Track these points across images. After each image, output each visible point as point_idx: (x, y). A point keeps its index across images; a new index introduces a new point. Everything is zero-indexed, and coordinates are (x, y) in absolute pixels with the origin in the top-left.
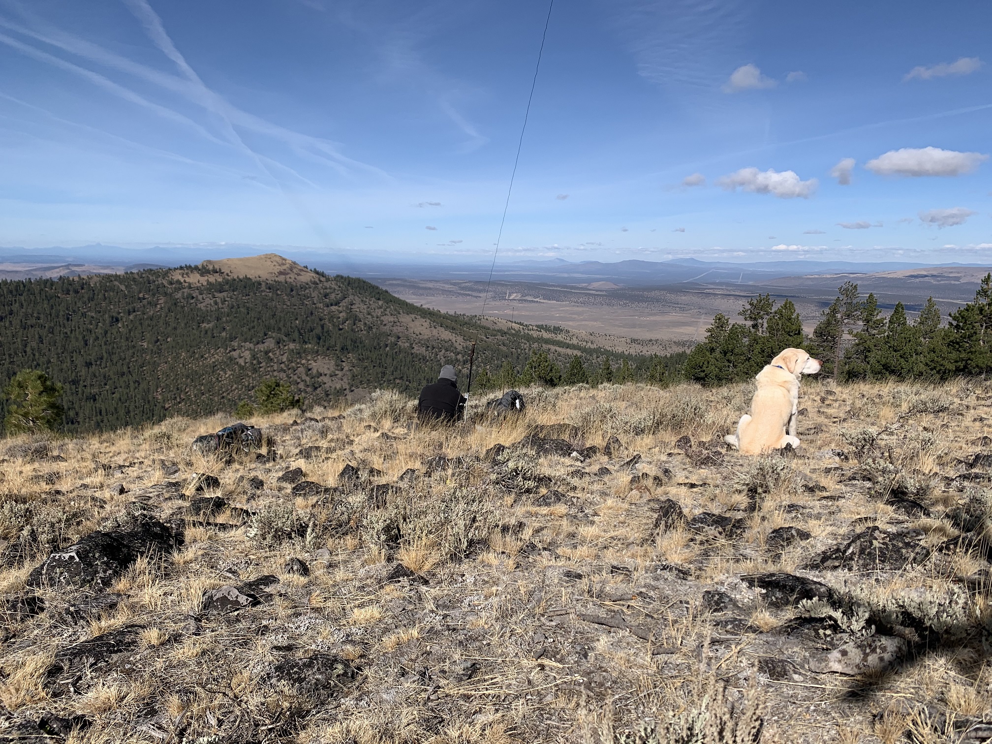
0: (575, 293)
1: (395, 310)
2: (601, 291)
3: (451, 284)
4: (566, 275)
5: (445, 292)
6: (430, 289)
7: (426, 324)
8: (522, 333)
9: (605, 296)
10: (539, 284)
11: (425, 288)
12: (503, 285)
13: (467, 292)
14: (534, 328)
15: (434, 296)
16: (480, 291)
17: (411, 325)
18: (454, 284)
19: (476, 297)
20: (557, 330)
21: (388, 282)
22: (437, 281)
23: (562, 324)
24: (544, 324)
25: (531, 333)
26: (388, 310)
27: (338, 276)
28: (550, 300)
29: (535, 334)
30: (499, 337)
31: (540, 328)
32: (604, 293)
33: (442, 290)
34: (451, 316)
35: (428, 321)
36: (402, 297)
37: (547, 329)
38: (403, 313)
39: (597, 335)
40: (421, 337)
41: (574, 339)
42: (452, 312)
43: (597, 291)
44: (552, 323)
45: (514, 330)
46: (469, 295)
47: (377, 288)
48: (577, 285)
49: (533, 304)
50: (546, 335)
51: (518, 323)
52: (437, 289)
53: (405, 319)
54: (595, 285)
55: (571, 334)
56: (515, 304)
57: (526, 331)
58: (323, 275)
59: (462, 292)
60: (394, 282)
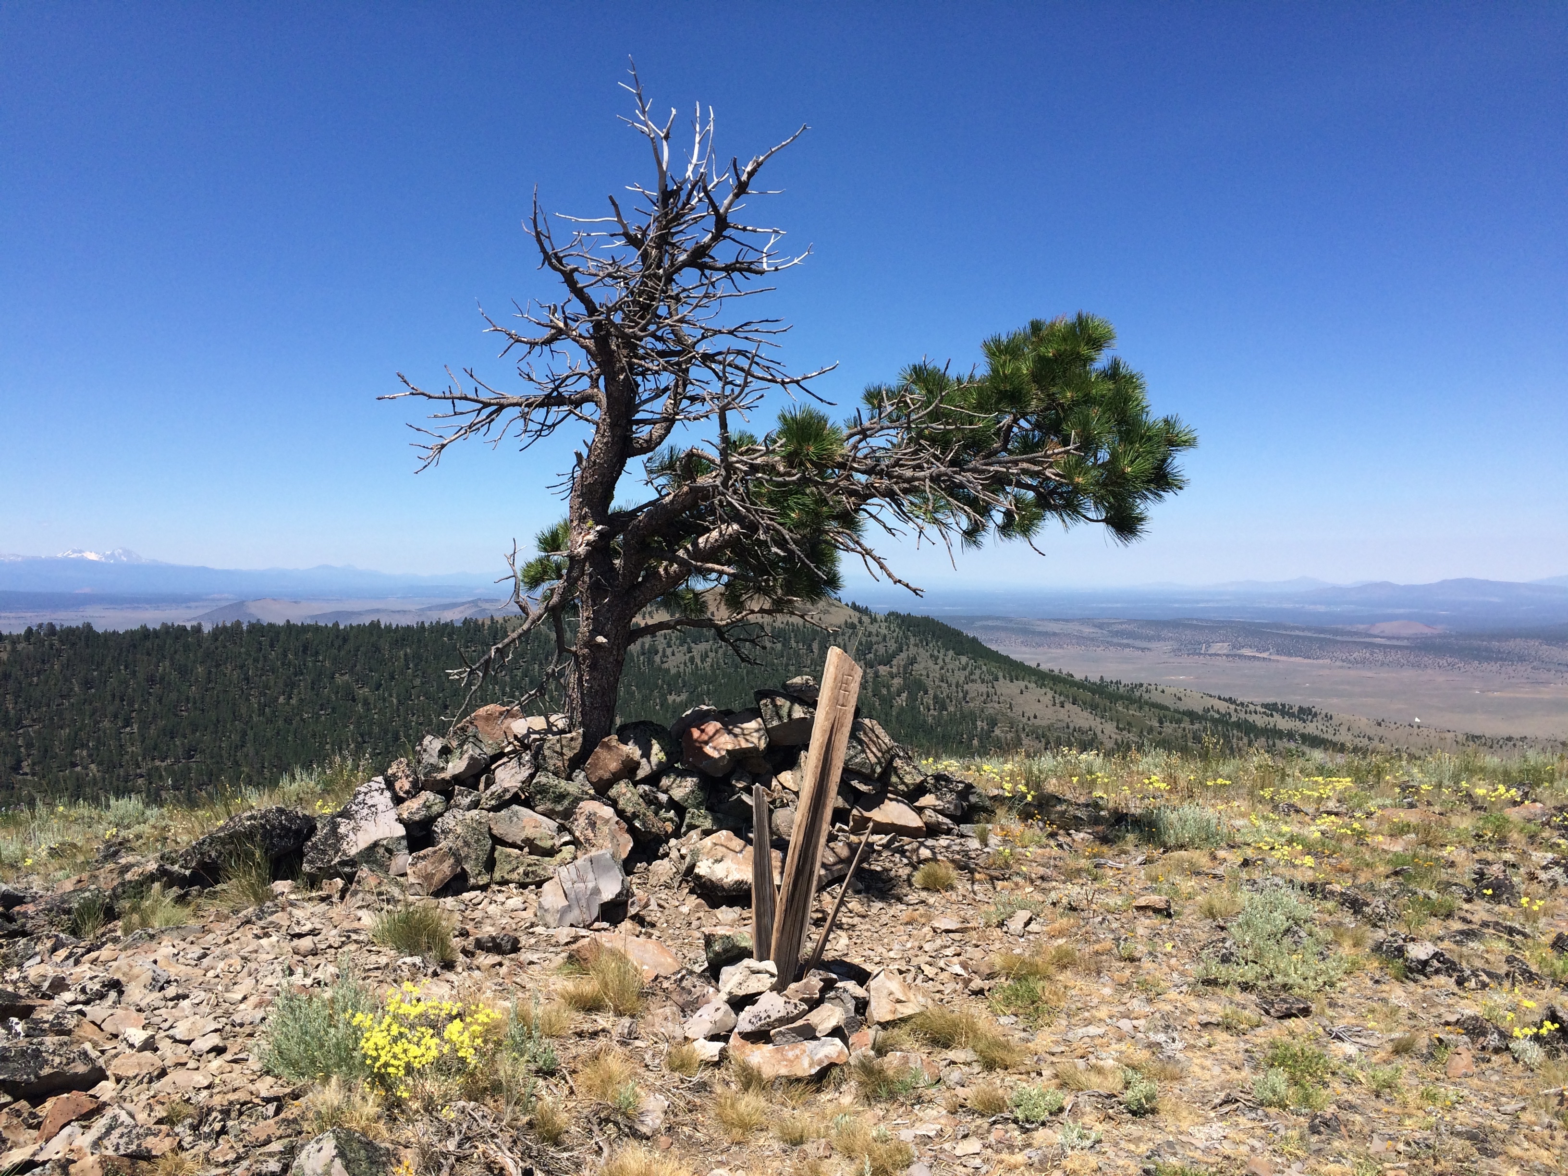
0: (1343, 642)
1: (990, 672)
2: (1398, 638)
3: (1095, 626)
4: (1322, 609)
5: (1081, 639)
6: (1055, 634)
7: (1047, 699)
8: (1234, 719)
9: (1407, 648)
10: (1266, 625)
11: (1046, 634)
12: (1195, 627)
13: (1125, 641)
14: (1259, 709)
15: (1062, 648)
16: (1150, 639)
17: (1020, 699)
18: (1101, 626)
19: (1143, 649)
20: (1305, 713)
21: (978, 624)
22: (1067, 621)
23: (1318, 703)
24: (1279, 701)
25: (1251, 718)
26: (978, 672)
27: (891, 614)
28: (1290, 655)
29: (1260, 721)
30: (1186, 724)
31: (1271, 708)
32: (1405, 643)
33: (1078, 637)
34: (1094, 684)
35: (1050, 694)
36: (1003, 650)
37: (1285, 711)
38: (1004, 677)
39: (1393, 726)
40: (1037, 722)
41: (1343, 730)
42: (1094, 678)
43: (1389, 638)
44: (1296, 701)
45: (1218, 712)
46: (1128, 646)
47: (959, 634)
48: (1349, 628)
49: (1257, 663)
50: (1283, 724)
51: (1224, 700)
52: (1068, 635)
53: (1007, 688)
54: (1389, 628)
55: (1334, 722)
56: (1221, 662)
57: (1242, 715)
58: (864, 611)
59: (1115, 640)
60: (990, 623)
